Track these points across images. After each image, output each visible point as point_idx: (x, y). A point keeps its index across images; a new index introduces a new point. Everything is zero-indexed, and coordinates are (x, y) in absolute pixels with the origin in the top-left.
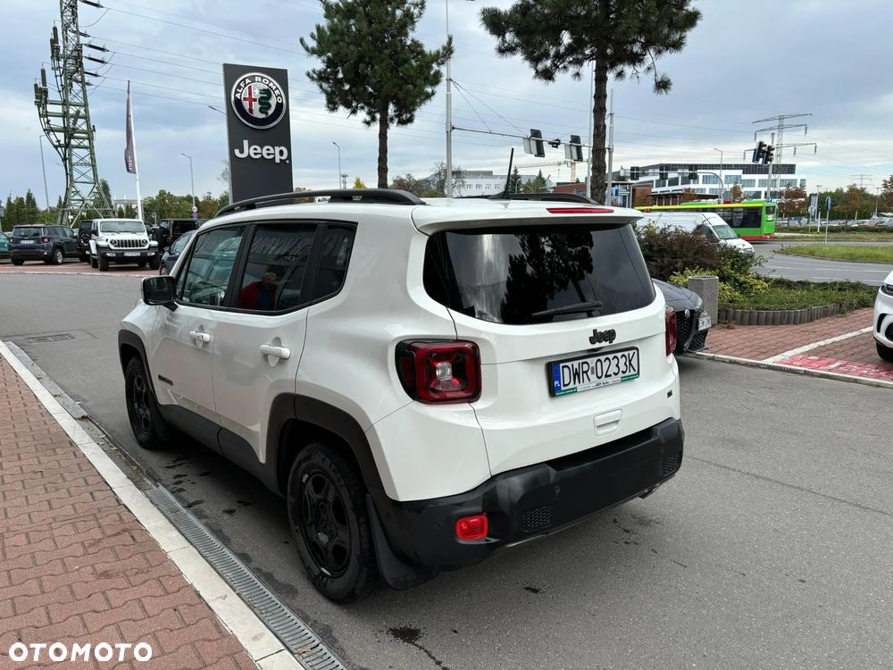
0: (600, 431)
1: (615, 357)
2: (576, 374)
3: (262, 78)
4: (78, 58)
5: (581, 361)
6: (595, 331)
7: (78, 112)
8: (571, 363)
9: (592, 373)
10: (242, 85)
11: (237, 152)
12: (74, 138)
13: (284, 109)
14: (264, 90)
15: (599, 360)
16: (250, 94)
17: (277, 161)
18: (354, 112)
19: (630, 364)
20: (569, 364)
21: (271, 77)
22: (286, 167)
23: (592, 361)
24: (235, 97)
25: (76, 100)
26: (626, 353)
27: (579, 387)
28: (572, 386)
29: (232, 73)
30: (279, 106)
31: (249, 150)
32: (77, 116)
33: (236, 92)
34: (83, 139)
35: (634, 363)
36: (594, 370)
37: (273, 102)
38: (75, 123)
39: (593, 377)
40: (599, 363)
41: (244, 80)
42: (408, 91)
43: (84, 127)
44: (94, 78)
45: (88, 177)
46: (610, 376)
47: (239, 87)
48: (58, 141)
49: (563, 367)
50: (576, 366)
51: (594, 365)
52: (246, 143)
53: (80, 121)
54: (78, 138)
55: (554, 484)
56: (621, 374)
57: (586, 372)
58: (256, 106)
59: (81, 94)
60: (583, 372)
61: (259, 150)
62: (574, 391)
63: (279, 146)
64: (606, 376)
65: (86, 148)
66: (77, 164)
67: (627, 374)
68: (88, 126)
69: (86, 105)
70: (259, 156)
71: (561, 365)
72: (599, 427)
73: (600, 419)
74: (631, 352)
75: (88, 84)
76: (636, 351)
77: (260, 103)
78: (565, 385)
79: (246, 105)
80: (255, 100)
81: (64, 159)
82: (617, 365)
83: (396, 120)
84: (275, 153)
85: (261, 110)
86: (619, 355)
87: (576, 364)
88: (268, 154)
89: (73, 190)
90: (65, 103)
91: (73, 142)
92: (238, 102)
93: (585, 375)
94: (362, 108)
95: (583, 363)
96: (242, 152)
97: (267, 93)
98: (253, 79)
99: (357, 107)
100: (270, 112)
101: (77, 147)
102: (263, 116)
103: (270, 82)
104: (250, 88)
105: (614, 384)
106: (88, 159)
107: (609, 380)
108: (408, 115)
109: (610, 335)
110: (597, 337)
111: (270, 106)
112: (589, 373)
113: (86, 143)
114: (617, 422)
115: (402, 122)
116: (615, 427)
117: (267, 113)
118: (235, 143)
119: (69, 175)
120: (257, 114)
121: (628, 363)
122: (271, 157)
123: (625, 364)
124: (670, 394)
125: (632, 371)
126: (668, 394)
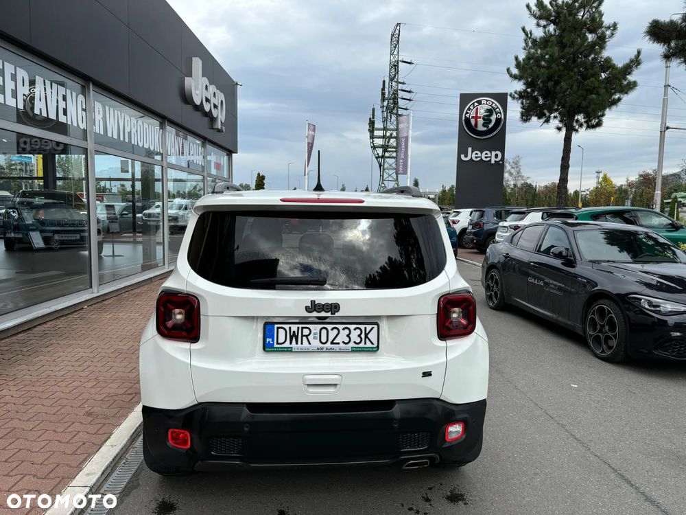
0: (312, 390)
1: (346, 328)
2: (294, 336)
3: (487, 101)
4: (395, 99)
5: (300, 326)
6: (312, 302)
7: (391, 134)
8: (290, 326)
9: (315, 338)
10: (471, 108)
11: (463, 157)
12: (387, 152)
13: (502, 123)
14: (488, 110)
15: (325, 328)
16: (477, 113)
17: (493, 162)
18: (547, 121)
19: (366, 337)
20: (287, 327)
21: (494, 99)
22: (500, 166)
23: (315, 328)
24: (465, 116)
25: (392, 127)
26: (362, 327)
27: (296, 347)
28: (287, 344)
29: (465, 99)
30: (498, 121)
31: (472, 155)
32: (391, 137)
33: (467, 113)
34: (392, 152)
35: (373, 336)
36: (317, 336)
37: (493, 118)
38: (389, 142)
39: (315, 342)
40: (324, 330)
41: (473, 104)
42: (592, 100)
43: (394, 144)
44: (405, 111)
45: (392, 177)
46: (338, 343)
47: (469, 109)
48: (378, 154)
49: (278, 328)
51: (317, 331)
52: (470, 149)
53: (392, 141)
54: (390, 151)
55: (245, 423)
56: (352, 344)
57: (307, 336)
58: (481, 121)
59: (395, 123)
60: (302, 336)
61: (479, 154)
62: (289, 350)
63: (495, 151)
64: (333, 343)
65: (394, 158)
66: (388, 169)
67: (362, 345)
68: (397, 143)
69: (397, 129)
70: (479, 159)
71: (276, 326)
72: (308, 385)
73: (311, 379)
74: (369, 327)
75: (400, 115)
76: (376, 327)
77: (484, 119)
78: (278, 343)
79: (473, 122)
80: (480, 117)
81: (380, 166)
82: (348, 336)
83: (585, 125)
84: (492, 156)
85: (484, 125)
86: (352, 327)
87: (294, 328)
88: (486, 157)
89: (383, 185)
90: (385, 129)
91: (387, 154)
92: (467, 120)
93: (304, 338)
94: (555, 117)
95: (303, 328)
96: (466, 156)
97: (490, 112)
98: (479, 102)
99: (549, 117)
100: (490, 126)
101: (388, 157)
102: (485, 129)
103: (493, 103)
104: (477, 109)
105: (341, 351)
106: (394, 166)
107: (335, 347)
108: (597, 121)
109: (334, 308)
110: (314, 307)
111: (490, 121)
112: (311, 337)
113: (394, 154)
114: (335, 385)
115: (590, 127)
116: (331, 390)
117: (488, 127)
118: (462, 150)
119: (382, 176)
120: (481, 128)
121: (363, 336)
122: (488, 159)
123: (359, 336)
124: (427, 374)
125: (369, 344)
126: (424, 373)
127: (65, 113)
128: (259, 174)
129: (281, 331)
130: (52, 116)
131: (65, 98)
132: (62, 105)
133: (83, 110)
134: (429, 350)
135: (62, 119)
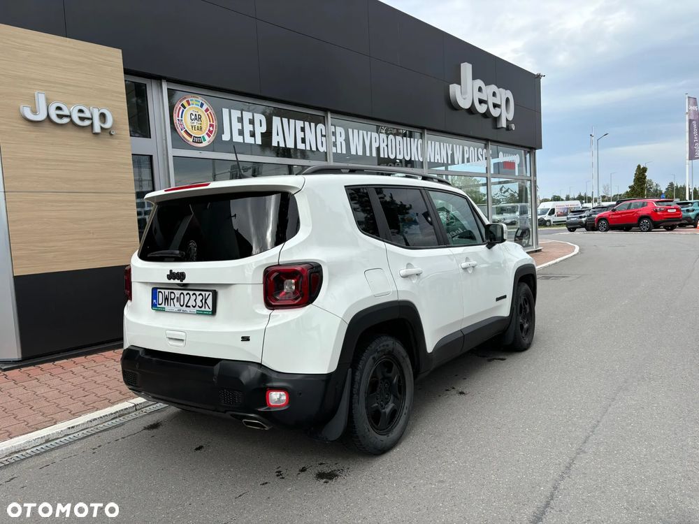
0: (172, 342)
1: (194, 294)
2: (166, 299)
5: (170, 291)
6: (171, 271)
9: (177, 301)
15: (182, 293)
19: (205, 302)
20: (163, 291)
23: (177, 293)
26: (203, 293)
27: (167, 308)
28: (163, 306)
35: (209, 302)
36: (178, 300)
39: (177, 304)
40: (182, 295)
46: (189, 307)
49: (159, 292)
50: (167, 293)
51: (179, 296)
55: (137, 362)
56: (197, 308)
57: (173, 299)
60: (171, 299)
62: (163, 310)
64: (187, 306)
67: (203, 309)
71: (158, 290)
72: (170, 339)
73: (169, 334)
74: (207, 293)
76: (211, 293)
78: (159, 304)
82: (195, 300)
86: (197, 293)
87: (167, 291)
93: (172, 301)
95: (171, 293)
105: (191, 314)
107: (188, 309)
109: (181, 276)
110: (172, 275)
112: (175, 300)
114: (183, 340)
116: (181, 344)
121: (203, 301)
123: (201, 301)
124: (246, 339)
125: (207, 309)
126: (243, 338)
127: (303, 141)
128: (639, 166)
129: (160, 294)
130: (290, 145)
131: (303, 129)
132: (300, 135)
133: (322, 136)
134: (252, 317)
135: (300, 146)
